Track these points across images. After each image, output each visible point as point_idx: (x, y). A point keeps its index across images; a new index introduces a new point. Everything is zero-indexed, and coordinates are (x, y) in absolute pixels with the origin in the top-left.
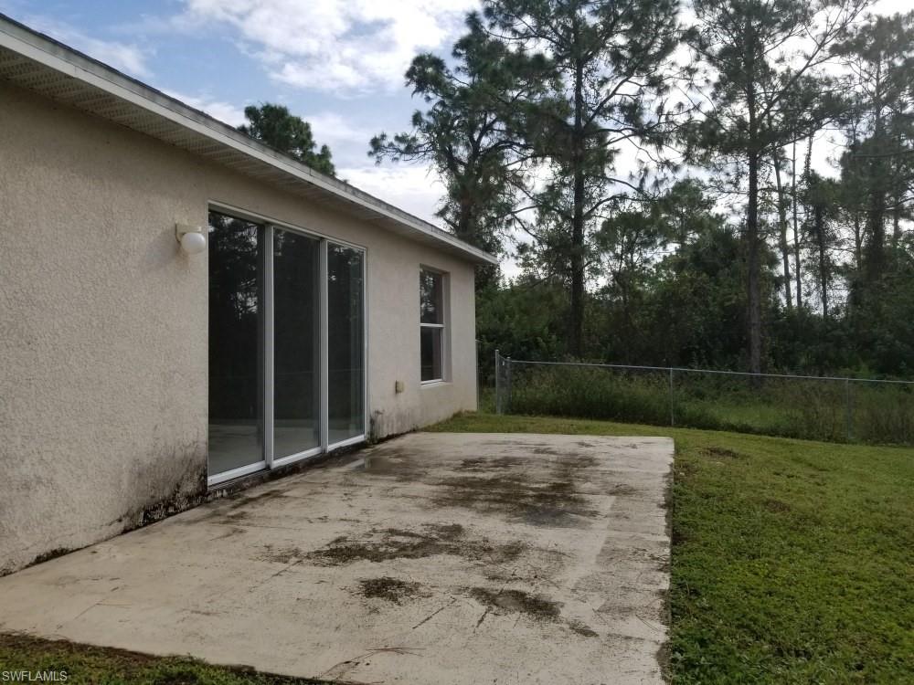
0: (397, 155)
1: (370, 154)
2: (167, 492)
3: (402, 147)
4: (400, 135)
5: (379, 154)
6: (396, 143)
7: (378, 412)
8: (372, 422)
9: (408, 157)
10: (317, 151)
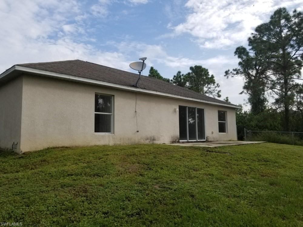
0: (233, 75)
1: (225, 76)
2: (175, 140)
3: (235, 72)
4: (234, 69)
5: (228, 75)
6: (233, 72)
7: (208, 136)
8: (207, 138)
9: (237, 75)
10: (210, 76)
